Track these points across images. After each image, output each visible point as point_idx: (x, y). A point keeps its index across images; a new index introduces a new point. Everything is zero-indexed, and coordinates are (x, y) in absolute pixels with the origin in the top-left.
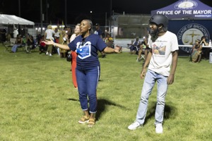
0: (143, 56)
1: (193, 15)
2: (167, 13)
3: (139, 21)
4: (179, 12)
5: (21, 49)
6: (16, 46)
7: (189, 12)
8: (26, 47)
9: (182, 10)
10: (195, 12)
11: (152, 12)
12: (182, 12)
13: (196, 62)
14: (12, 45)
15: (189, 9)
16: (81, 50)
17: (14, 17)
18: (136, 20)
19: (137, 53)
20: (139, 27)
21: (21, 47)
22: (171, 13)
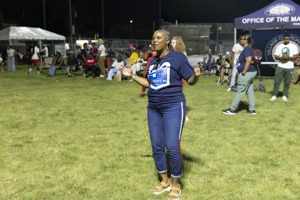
0: (226, 78)
1: (290, 23)
2: (256, 21)
3: (197, 32)
4: (272, 20)
5: (60, 72)
6: (54, 68)
7: (286, 19)
8: (68, 68)
9: (275, 16)
10: (293, 19)
11: (236, 20)
12: (276, 19)
13: (296, 83)
14: (48, 66)
15: (285, 16)
16: (154, 76)
17: (39, 30)
18: (192, 31)
19: (218, 74)
20: (197, 40)
21: (60, 69)
22: (262, 20)
